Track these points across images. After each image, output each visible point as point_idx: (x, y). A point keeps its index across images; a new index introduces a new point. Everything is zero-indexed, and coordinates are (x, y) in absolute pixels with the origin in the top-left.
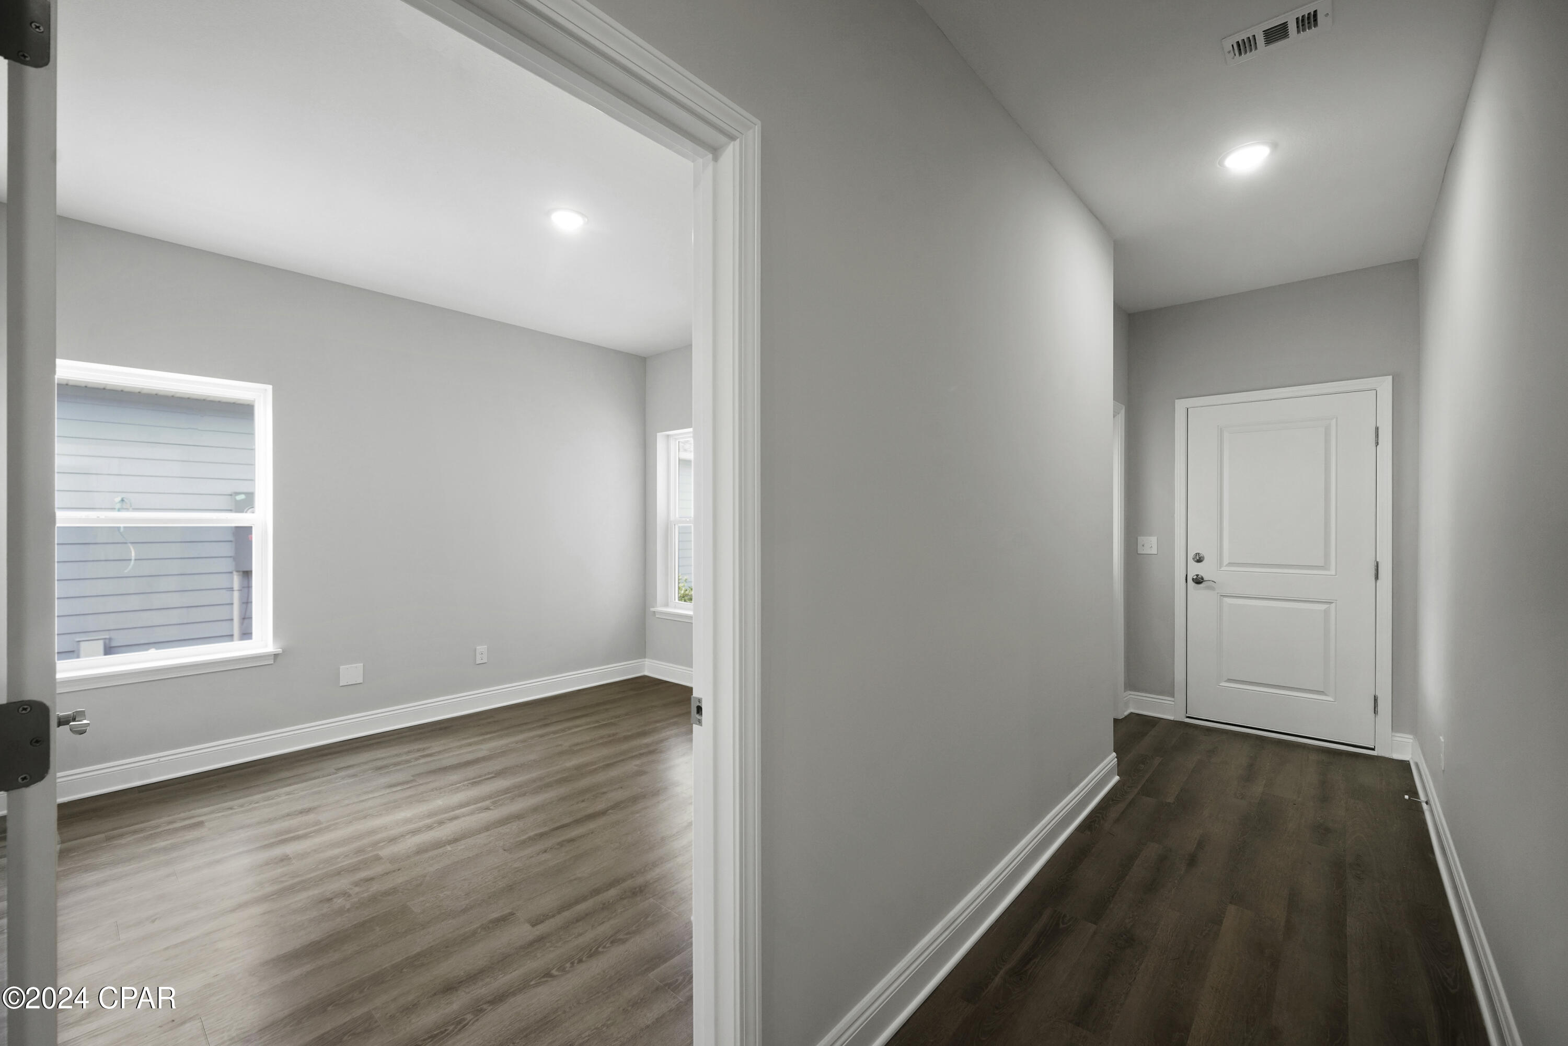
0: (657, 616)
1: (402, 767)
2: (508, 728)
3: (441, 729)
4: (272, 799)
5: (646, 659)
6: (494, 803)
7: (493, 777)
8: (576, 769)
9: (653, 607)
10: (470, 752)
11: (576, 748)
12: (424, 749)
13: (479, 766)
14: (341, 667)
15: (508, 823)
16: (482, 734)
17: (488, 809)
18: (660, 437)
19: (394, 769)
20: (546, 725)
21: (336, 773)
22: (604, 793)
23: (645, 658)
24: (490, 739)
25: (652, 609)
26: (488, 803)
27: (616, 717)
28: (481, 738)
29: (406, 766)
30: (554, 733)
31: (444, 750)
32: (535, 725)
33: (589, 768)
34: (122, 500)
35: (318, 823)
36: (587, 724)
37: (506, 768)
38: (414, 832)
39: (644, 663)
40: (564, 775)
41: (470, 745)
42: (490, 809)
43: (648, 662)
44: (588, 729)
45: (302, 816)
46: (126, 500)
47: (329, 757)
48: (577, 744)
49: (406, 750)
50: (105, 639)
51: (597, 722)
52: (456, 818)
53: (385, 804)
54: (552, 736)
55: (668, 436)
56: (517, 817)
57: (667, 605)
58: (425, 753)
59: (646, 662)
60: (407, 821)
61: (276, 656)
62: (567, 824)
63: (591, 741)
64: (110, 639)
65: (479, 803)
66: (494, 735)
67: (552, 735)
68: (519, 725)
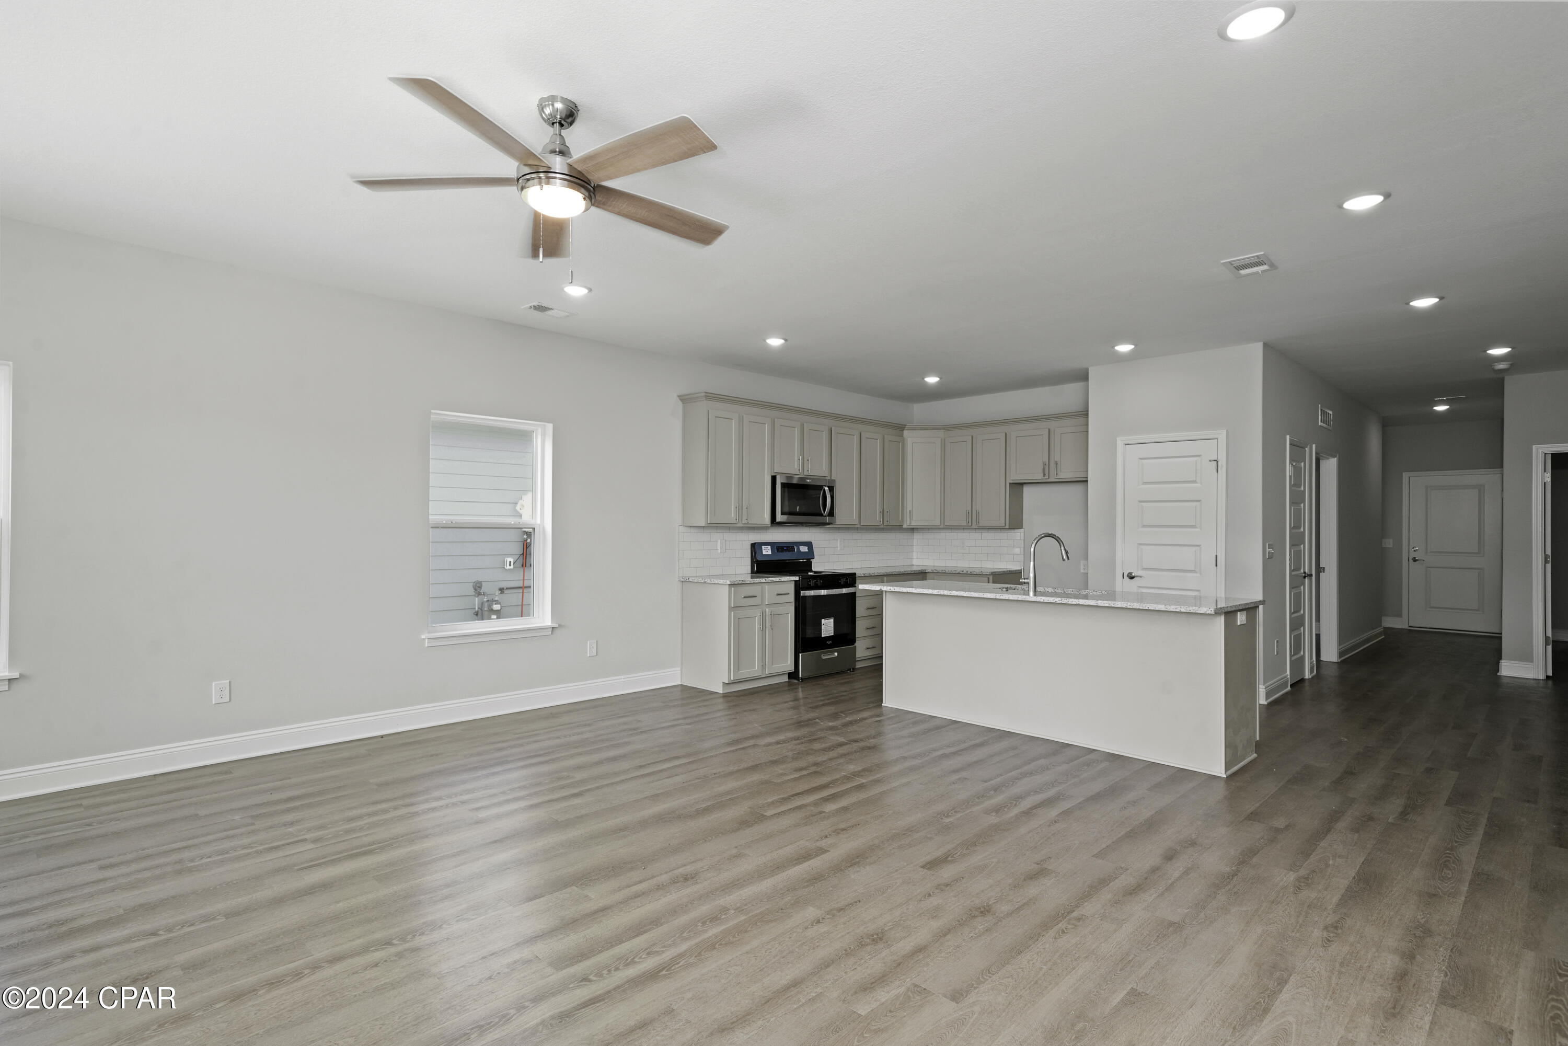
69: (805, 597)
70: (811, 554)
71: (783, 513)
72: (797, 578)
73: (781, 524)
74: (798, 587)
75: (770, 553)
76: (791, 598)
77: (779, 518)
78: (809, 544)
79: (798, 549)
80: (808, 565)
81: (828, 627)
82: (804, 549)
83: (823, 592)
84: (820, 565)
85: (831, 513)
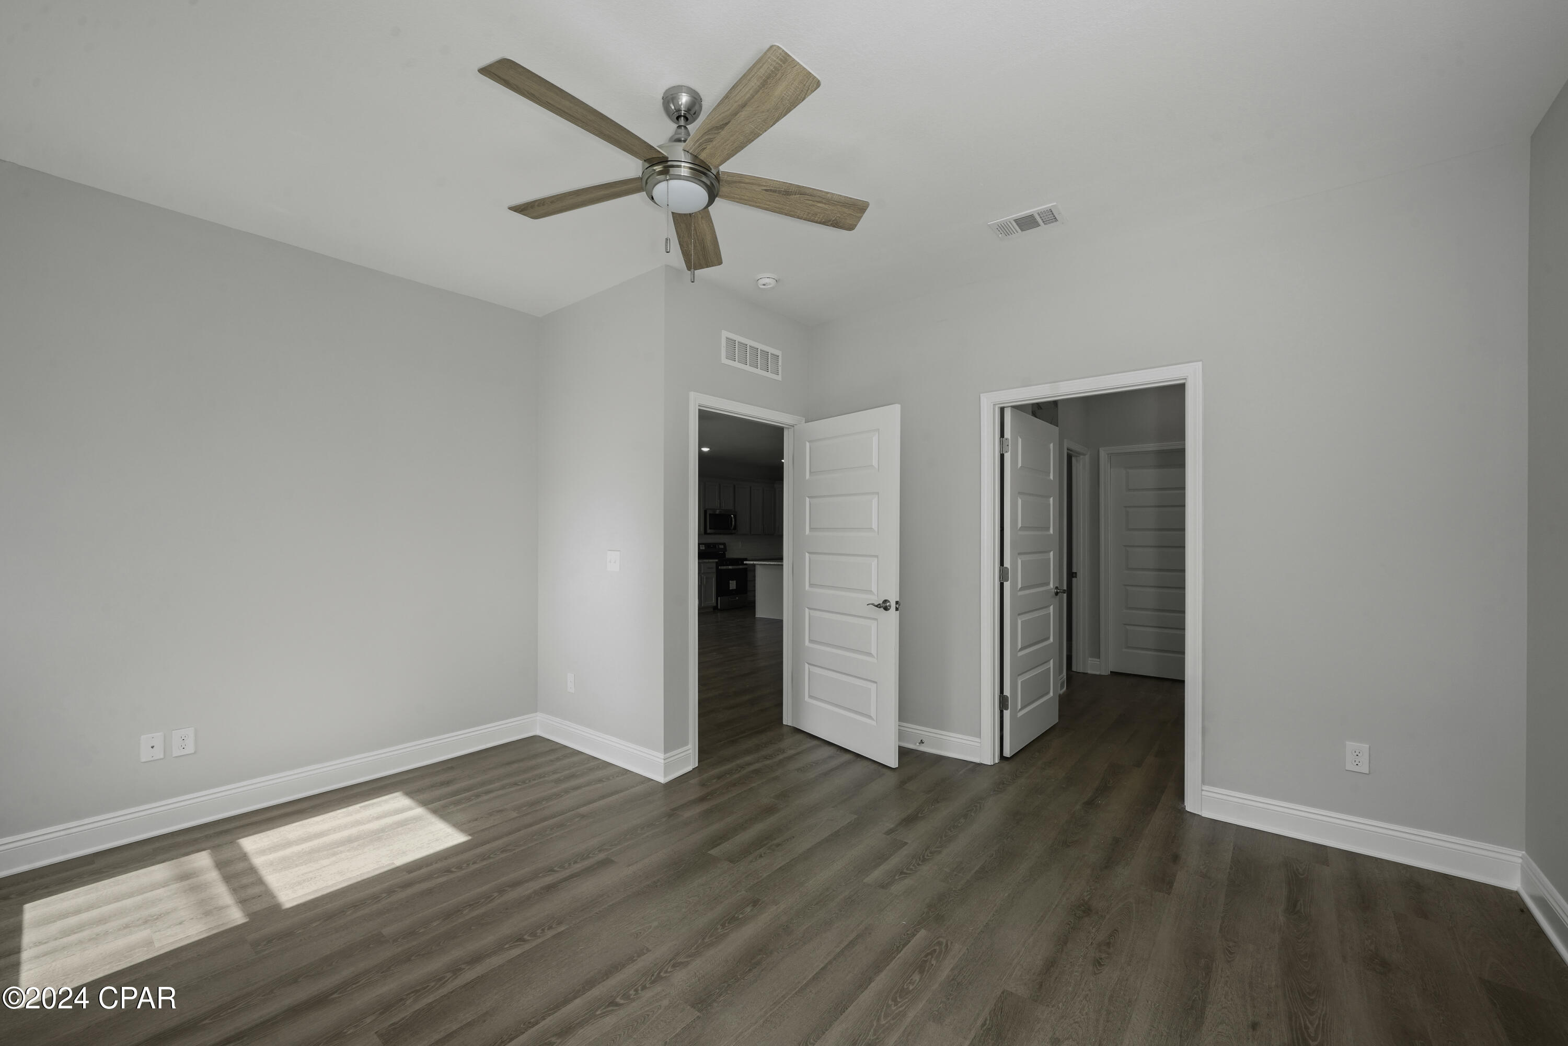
69: (721, 570)
70: (725, 549)
71: (710, 529)
72: (717, 560)
73: (709, 534)
74: (718, 565)
75: (704, 548)
76: (714, 570)
77: (709, 531)
78: (724, 544)
79: (718, 547)
80: (724, 554)
81: (733, 585)
82: (722, 547)
83: (730, 567)
84: (730, 554)
85: (735, 528)
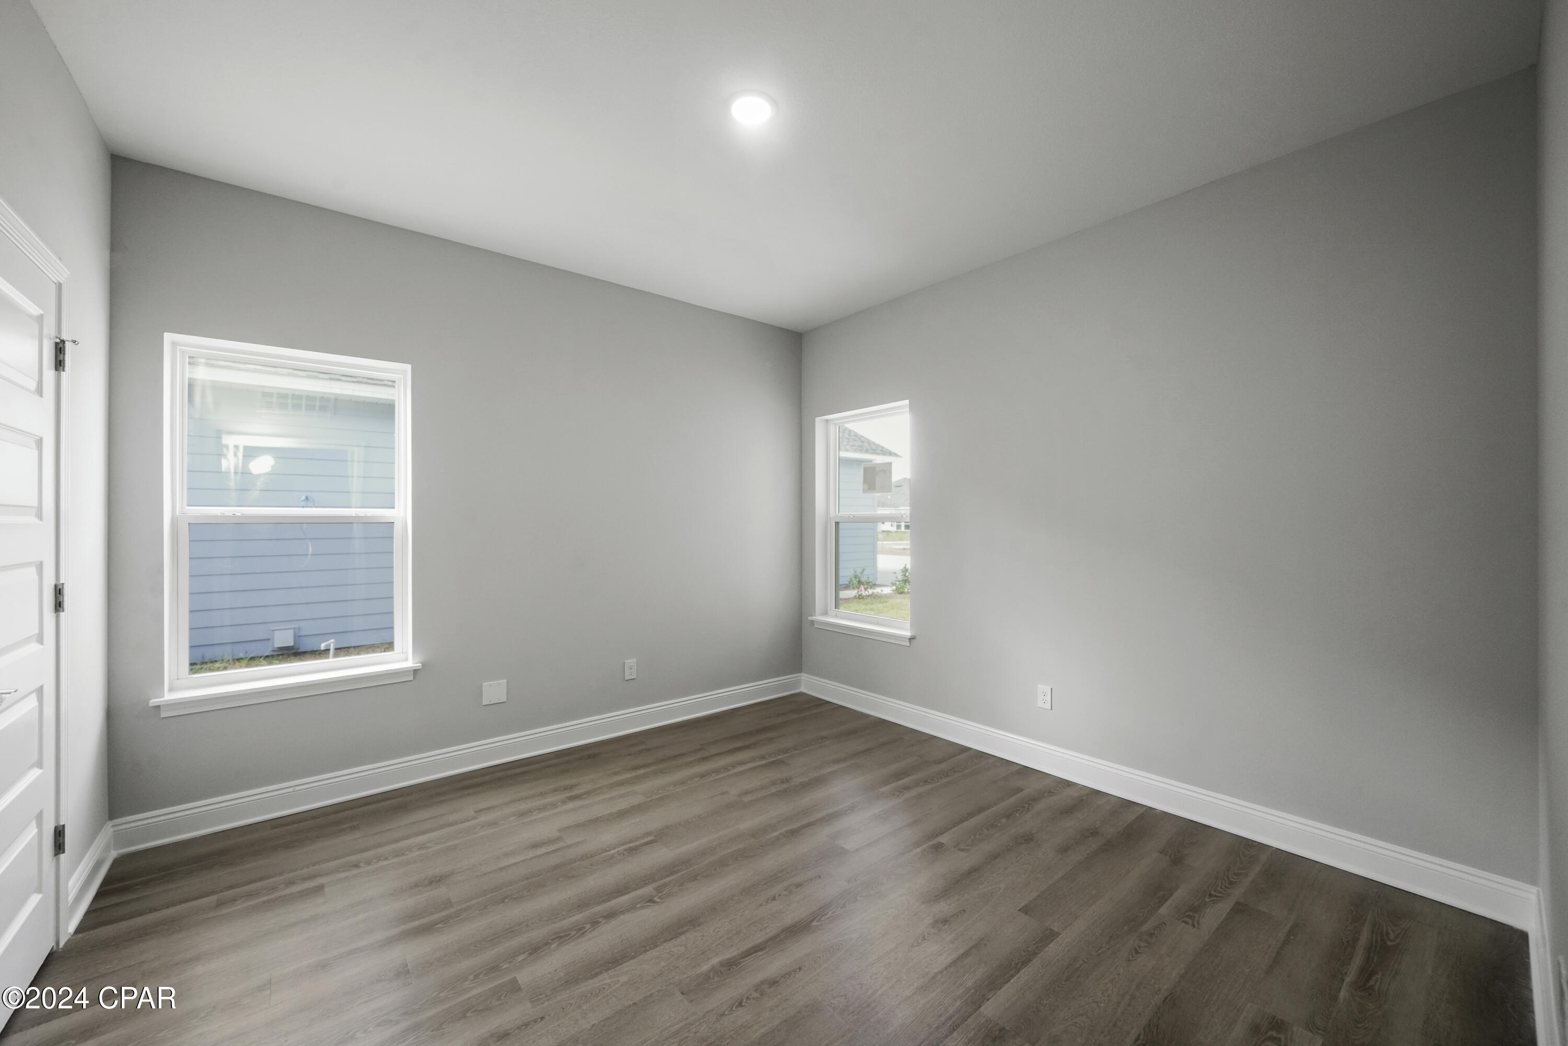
0: (816, 626)
1: (547, 813)
2: (662, 761)
3: (589, 757)
4: (403, 854)
5: (803, 674)
6: (659, 890)
7: (652, 842)
8: (753, 836)
9: (812, 616)
10: (622, 796)
11: (747, 799)
12: (571, 787)
13: (634, 821)
14: (484, 684)
15: (681, 934)
16: (635, 768)
17: (651, 901)
18: (819, 421)
19: (539, 816)
20: (704, 759)
21: (475, 818)
22: (799, 885)
23: (801, 672)
24: (645, 776)
25: (810, 618)
26: (648, 890)
27: (785, 751)
28: (633, 774)
29: (551, 812)
30: (717, 771)
31: (594, 791)
32: (692, 759)
33: (768, 837)
34: (307, 498)
35: (448, 904)
36: (753, 760)
37: (667, 827)
38: (562, 937)
39: (799, 678)
40: (741, 846)
41: (622, 784)
42: (654, 902)
43: (804, 677)
44: (755, 767)
45: (432, 890)
46: (309, 498)
47: (470, 791)
48: (747, 793)
49: (552, 787)
50: (295, 628)
51: (763, 758)
52: (611, 915)
53: (527, 879)
54: (715, 777)
55: (827, 421)
56: (690, 921)
57: (826, 613)
58: (573, 794)
59: (803, 678)
60: (554, 914)
61: (415, 672)
62: (761, 944)
63: (763, 788)
64: (299, 628)
65: (640, 888)
66: (648, 770)
67: (713, 775)
68: (675, 757)
